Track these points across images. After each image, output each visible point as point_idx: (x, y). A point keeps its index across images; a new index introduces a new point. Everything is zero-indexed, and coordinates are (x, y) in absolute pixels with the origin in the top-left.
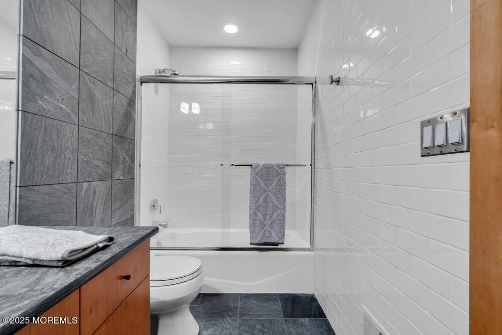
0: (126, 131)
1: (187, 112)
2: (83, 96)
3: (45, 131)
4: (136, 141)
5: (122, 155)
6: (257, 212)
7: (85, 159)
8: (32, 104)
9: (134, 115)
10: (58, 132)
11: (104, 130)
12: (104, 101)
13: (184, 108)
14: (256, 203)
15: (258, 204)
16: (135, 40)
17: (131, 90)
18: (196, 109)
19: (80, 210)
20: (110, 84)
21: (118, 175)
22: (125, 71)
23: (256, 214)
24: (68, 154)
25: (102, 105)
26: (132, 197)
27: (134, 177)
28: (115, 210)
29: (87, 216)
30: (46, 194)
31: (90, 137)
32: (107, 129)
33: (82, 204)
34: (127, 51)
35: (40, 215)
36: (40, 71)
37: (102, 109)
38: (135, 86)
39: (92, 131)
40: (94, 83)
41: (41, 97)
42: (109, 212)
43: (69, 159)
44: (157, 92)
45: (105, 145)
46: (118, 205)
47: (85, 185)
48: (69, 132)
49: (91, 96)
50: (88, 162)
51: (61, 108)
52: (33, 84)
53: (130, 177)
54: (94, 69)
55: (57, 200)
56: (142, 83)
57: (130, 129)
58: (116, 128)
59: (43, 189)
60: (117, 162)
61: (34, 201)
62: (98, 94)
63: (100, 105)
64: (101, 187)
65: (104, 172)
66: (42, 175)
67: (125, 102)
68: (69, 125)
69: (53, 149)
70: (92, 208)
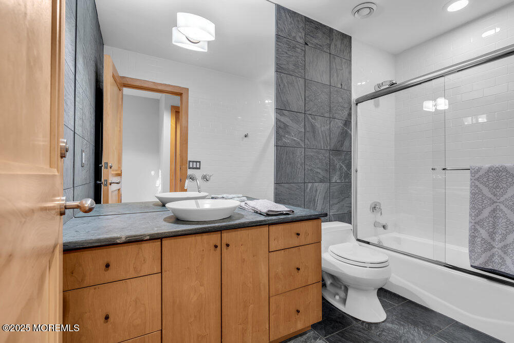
0: (342, 145)
1: (433, 109)
2: (308, 129)
3: (287, 154)
4: (352, 152)
5: (338, 164)
6: (478, 227)
7: (309, 168)
8: (280, 141)
9: (350, 132)
10: (293, 153)
11: (322, 148)
12: (323, 128)
13: (429, 106)
14: (477, 216)
15: (481, 217)
16: (350, 73)
17: (346, 113)
18: (443, 104)
19: (306, 200)
20: (327, 115)
21: (335, 178)
22: (340, 100)
23: (475, 230)
24: (299, 166)
25: (321, 131)
26: (349, 197)
27: (351, 180)
28: (333, 204)
29: (311, 204)
30: (288, 188)
31: (312, 154)
32: (325, 147)
33: (308, 197)
34: (342, 85)
35: (285, 199)
36: (284, 123)
37: (321, 134)
38: (351, 109)
39: (314, 150)
40: (315, 119)
41: (284, 137)
42: (328, 205)
43: (299, 169)
44: (377, 105)
45: (324, 158)
46: (335, 201)
47: (310, 185)
48: (299, 152)
49: (313, 127)
50: (311, 170)
51: (294, 140)
52: (281, 131)
53: (347, 181)
54: (314, 110)
55: (293, 192)
56: (357, 104)
57: (346, 143)
58: (332, 145)
59: (286, 185)
60: (334, 169)
61: (281, 191)
62: (318, 125)
63: (320, 132)
64: (321, 187)
65: (324, 177)
66: (285, 178)
67: (340, 124)
68: (298, 149)
69: (290, 164)
70: (314, 200)
